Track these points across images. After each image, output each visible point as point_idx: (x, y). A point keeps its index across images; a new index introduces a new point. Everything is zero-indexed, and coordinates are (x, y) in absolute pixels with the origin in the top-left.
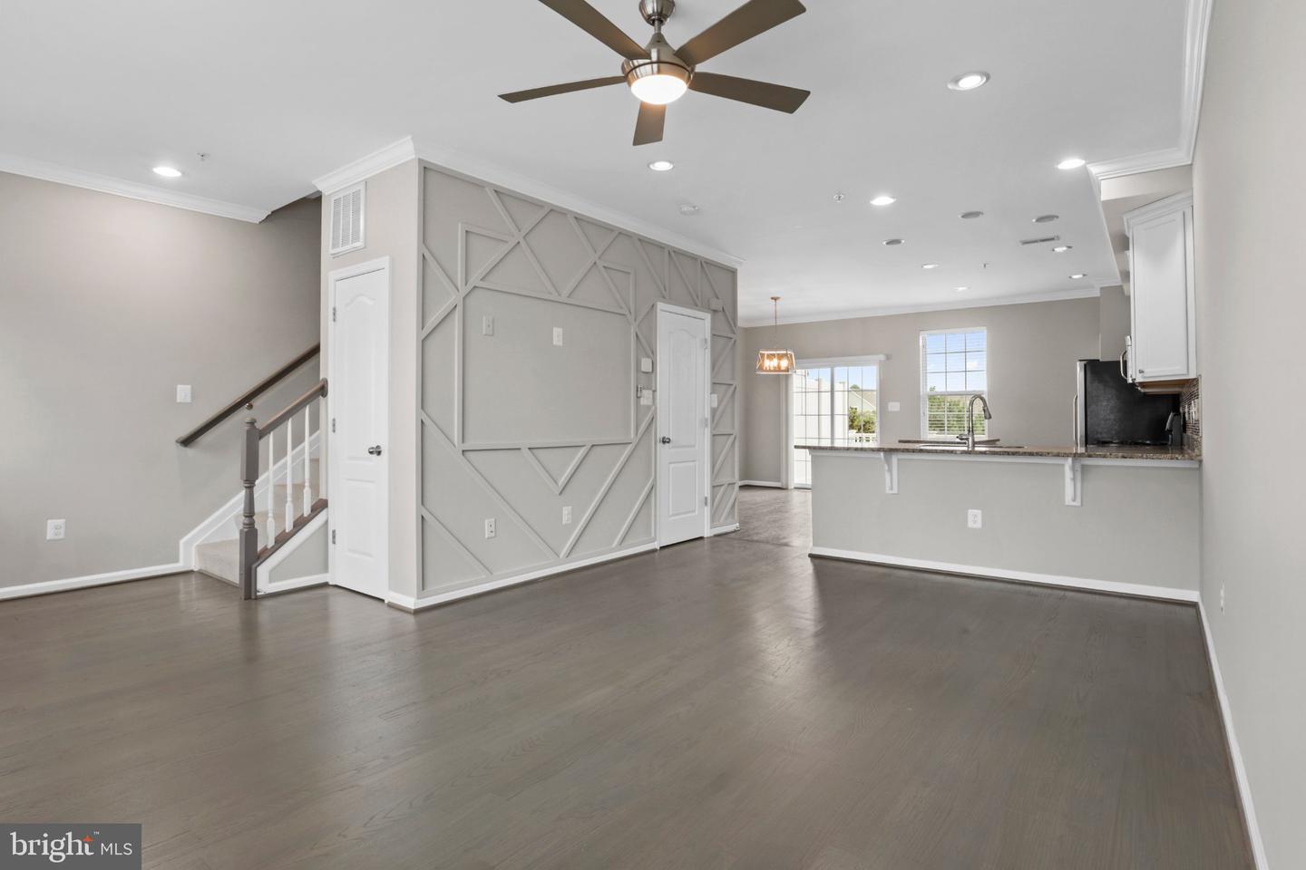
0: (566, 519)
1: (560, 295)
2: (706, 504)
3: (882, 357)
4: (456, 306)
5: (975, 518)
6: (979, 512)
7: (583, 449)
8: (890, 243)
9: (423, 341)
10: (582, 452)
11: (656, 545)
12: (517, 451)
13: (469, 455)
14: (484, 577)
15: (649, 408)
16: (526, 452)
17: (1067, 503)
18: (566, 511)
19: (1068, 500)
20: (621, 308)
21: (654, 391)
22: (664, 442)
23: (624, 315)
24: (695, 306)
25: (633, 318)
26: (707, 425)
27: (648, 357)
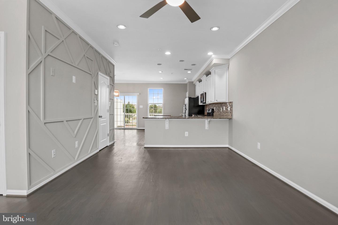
0: (76, 146)
1: (75, 64)
2: (108, 136)
3: (139, 94)
4: (41, 62)
5: (187, 134)
6: (187, 132)
7: (81, 120)
8: (158, 64)
9: (29, 74)
10: (81, 121)
11: (98, 150)
12: (63, 122)
13: (47, 125)
14: (52, 173)
15: (96, 106)
16: (65, 122)
17: (206, 129)
18: (77, 143)
19: (206, 128)
20: (91, 72)
21: (98, 101)
22: (100, 117)
23: (91, 74)
24: (106, 74)
25: (93, 76)
26: (108, 112)
27: (97, 90)
